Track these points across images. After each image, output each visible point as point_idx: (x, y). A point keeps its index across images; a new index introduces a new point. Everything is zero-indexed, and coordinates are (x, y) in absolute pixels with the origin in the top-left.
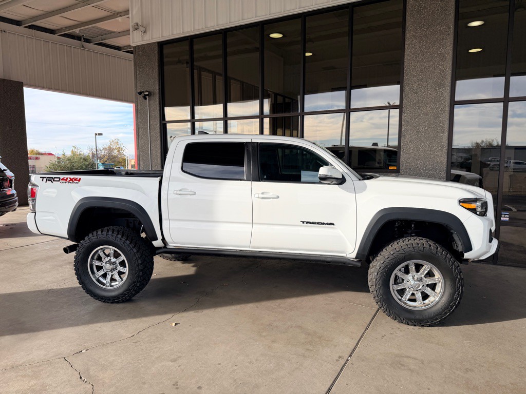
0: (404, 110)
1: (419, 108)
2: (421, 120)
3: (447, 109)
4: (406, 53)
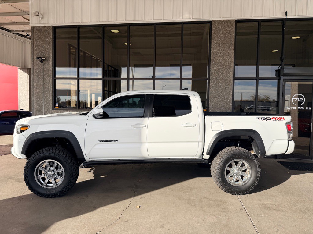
0: (210, 80)
1: (219, 80)
2: (220, 86)
3: (232, 81)
4: (212, 52)
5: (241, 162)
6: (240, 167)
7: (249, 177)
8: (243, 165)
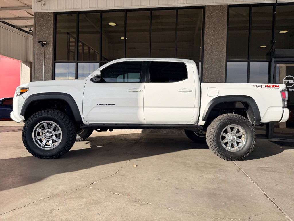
5: (236, 128)
6: (235, 133)
7: (244, 143)
8: (238, 131)
